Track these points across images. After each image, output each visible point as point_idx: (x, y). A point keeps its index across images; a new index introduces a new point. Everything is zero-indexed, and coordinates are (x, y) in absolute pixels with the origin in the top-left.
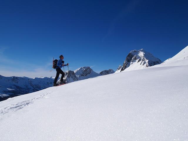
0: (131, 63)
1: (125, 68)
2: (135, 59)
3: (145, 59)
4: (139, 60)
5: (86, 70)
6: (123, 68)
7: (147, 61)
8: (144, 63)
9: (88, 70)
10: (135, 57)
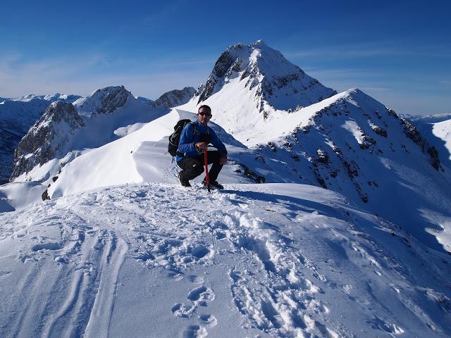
0: (226, 80)
1: (209, 94)
2: (237, 69)
3: (258, 73)
4: (244, 74)
5: (112, 97)
6: (204, 92)
7: (261, 78)
8: (254, 84)
9: (119, 95)
10: (238, 65)
